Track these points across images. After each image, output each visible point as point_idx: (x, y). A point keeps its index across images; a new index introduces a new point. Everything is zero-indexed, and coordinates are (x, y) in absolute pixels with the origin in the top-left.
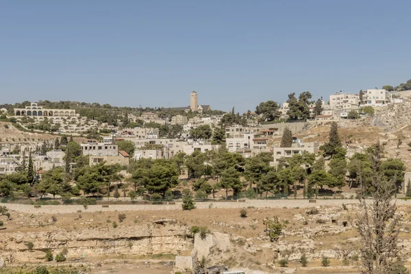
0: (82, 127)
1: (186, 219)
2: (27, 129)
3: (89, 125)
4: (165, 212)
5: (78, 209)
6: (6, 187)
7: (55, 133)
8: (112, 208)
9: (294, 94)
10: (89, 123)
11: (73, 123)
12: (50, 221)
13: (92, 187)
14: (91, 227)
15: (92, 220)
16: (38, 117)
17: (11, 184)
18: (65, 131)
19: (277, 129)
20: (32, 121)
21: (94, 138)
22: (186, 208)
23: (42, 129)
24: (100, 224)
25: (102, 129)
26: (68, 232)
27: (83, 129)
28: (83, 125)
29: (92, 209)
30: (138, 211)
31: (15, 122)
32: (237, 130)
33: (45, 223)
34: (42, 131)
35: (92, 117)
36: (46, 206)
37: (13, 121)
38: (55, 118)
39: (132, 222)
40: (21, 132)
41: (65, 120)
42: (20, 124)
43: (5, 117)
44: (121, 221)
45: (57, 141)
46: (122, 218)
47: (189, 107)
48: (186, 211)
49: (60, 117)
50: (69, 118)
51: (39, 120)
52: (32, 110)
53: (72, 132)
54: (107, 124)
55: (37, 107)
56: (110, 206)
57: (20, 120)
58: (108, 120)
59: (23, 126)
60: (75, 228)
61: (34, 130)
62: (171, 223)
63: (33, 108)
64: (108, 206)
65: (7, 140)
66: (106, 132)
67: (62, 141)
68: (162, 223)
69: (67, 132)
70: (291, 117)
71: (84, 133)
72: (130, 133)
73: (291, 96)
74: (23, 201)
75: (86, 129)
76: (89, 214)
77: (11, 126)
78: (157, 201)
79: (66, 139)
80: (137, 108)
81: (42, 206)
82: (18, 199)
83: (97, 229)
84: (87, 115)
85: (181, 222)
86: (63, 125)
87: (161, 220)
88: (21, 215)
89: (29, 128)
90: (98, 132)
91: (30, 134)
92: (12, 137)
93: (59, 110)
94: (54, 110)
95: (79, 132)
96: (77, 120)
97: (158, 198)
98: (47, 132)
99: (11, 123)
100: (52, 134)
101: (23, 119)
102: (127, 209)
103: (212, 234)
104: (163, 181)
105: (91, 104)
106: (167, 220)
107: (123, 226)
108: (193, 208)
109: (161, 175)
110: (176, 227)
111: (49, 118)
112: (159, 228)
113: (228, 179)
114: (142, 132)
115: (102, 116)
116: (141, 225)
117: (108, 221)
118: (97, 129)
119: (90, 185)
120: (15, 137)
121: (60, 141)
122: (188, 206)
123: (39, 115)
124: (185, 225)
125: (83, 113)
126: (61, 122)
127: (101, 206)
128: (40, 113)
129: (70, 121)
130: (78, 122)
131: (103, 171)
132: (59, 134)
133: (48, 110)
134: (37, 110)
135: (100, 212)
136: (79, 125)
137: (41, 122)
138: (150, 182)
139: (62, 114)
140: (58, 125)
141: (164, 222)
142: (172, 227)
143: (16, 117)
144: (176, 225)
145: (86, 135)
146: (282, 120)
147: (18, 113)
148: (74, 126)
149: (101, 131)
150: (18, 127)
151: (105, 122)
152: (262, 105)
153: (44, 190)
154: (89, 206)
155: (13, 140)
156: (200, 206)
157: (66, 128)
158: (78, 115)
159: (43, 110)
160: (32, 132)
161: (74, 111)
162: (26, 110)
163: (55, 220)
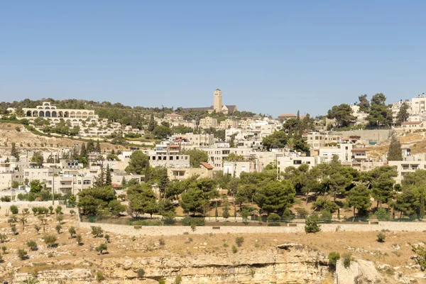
0: (104, 131)
1: (314, 243)
2: (42, 132)
3: (112, 128)
4: (285, 235)
5: (185, 231)
6: (92, 204)
7: (75, 137)
8: (224, 230)
9: (365, 96)
10: (111, 125)
11: (94, 125)
12: (157, 244)
13: (198, 206)
14: (207, 251)
15: (205, 244)
16: (53, 119)
17: (97, 201)
18: (85, 135)
19: (359, 137)
20: (47, 123)
21: (120, 143)
22: (309, 230)
23: (60, 133)
24: (217, 248)
25: (127, 133)
26: (182, 257)
27: (105, 133)
28: (105, 129)
29: (201, 230)
30: (254, 234)
31: (27, 124)
32: (317, 138)
33: (152, 247)
34: (60, 135)
35: (113, 119)
36: (147, 227)
37: (25, 123)
38: (72, 119)
39: (252, 246)
40: (35, 136)
41: (84, 122)
42: (34, 127)
43: (15, 119)
44: (239, 246)
45: (83, 147)
46: (240, 241)
47: (212, 108)
48: (311, 234)
49: (78, 119)
50: (88, 120)
51: (54, 122)
52: (45, 111)
53: (93, 136)
54: (131, 127)
55: (50, 107)
56: (221, 227)
57: (33, 122)
58: (132, 122)
59: (37, 129)
60: (189, 253)
61: (51, 134)
62: (298, 248)
63: (46, 108)
64: (219, 228)
65: (21, 146)
66: (132, 137)
67: (88, 147)
68: (286, 248)
69: (88, 136)
70: (371, 123)
71: (108, 137)
72: (185, 140)
73: (362, 99)
74: (113, 220)
75: (109, 133)
76: (199, 236)
77: (24, 130)
78: (275, 222)
79: (92, 144)
80: (152, 108)
81: (143, 227)
82: (106, 218)
83: (215, 254)
84: (107, 117)
85: (308, 247)
86: (82, 129)
87: (285, 244)
88: (119, 237)
89: (44, 131)
90: (124, 136)
91: (47, 138)
92: (27, 142)
93: (76, 111)
94: (70, 111)
95: (102, 137)
96: (98, 123)
97: (277, 219)
98: (66, 136)
99: (22, 125)
100: (72, 138)
101: (36, 121)
102: (241, 232)
103: (356, 261)
104: (281, 199)
105: (101, 102)
106: (292, 244)
107: (244, 252)
108: (318, 231)
109: (279, 193)
110: (304, 253)
111: (66, 119)
112: (283, 253)
113: (356, 197)
114: (197, 139)
115: (124, 118)
116: (265, 249)
117: (225, 245)
118: (122, 133)
119: (196, 203)
120: (30, 142)
121: (86, 146)
122: (312, 229)
123: (53, 116)
124: (315, 250)
125: (102, 115)
126: (80, 124)
127: (212, 227)
128: (54, 114)
129: (90, 123)
130: (99, 125)
131: (203, 187)
132: (80, 139)
133: (64, 111)
134: (51, 111)
135: (211, 235)
136: (100, 128)
137: (56, 124)
138: (267, 201)
139: (79, 115)
140: (77, 128)
141: (289, 246)
142: (298, 252)
143: (28, 118)
144: (303, 250)
145: (110, 140)
146: (359, 127)
147: (29, 114)
148: (95, 130)
149: (126, 136)
150: (32, 130)
151: (128, 125)
152: (334, 108)
153: (141, 208)
154: (197, 227)
155: (29, 145)
156: (325, 228)
157: (86, 131)
158: (97, 116)
159: (58, 111)
160: (49, 136)
161: (93, 112)
162: (39, 111)
163: (162, 243)
